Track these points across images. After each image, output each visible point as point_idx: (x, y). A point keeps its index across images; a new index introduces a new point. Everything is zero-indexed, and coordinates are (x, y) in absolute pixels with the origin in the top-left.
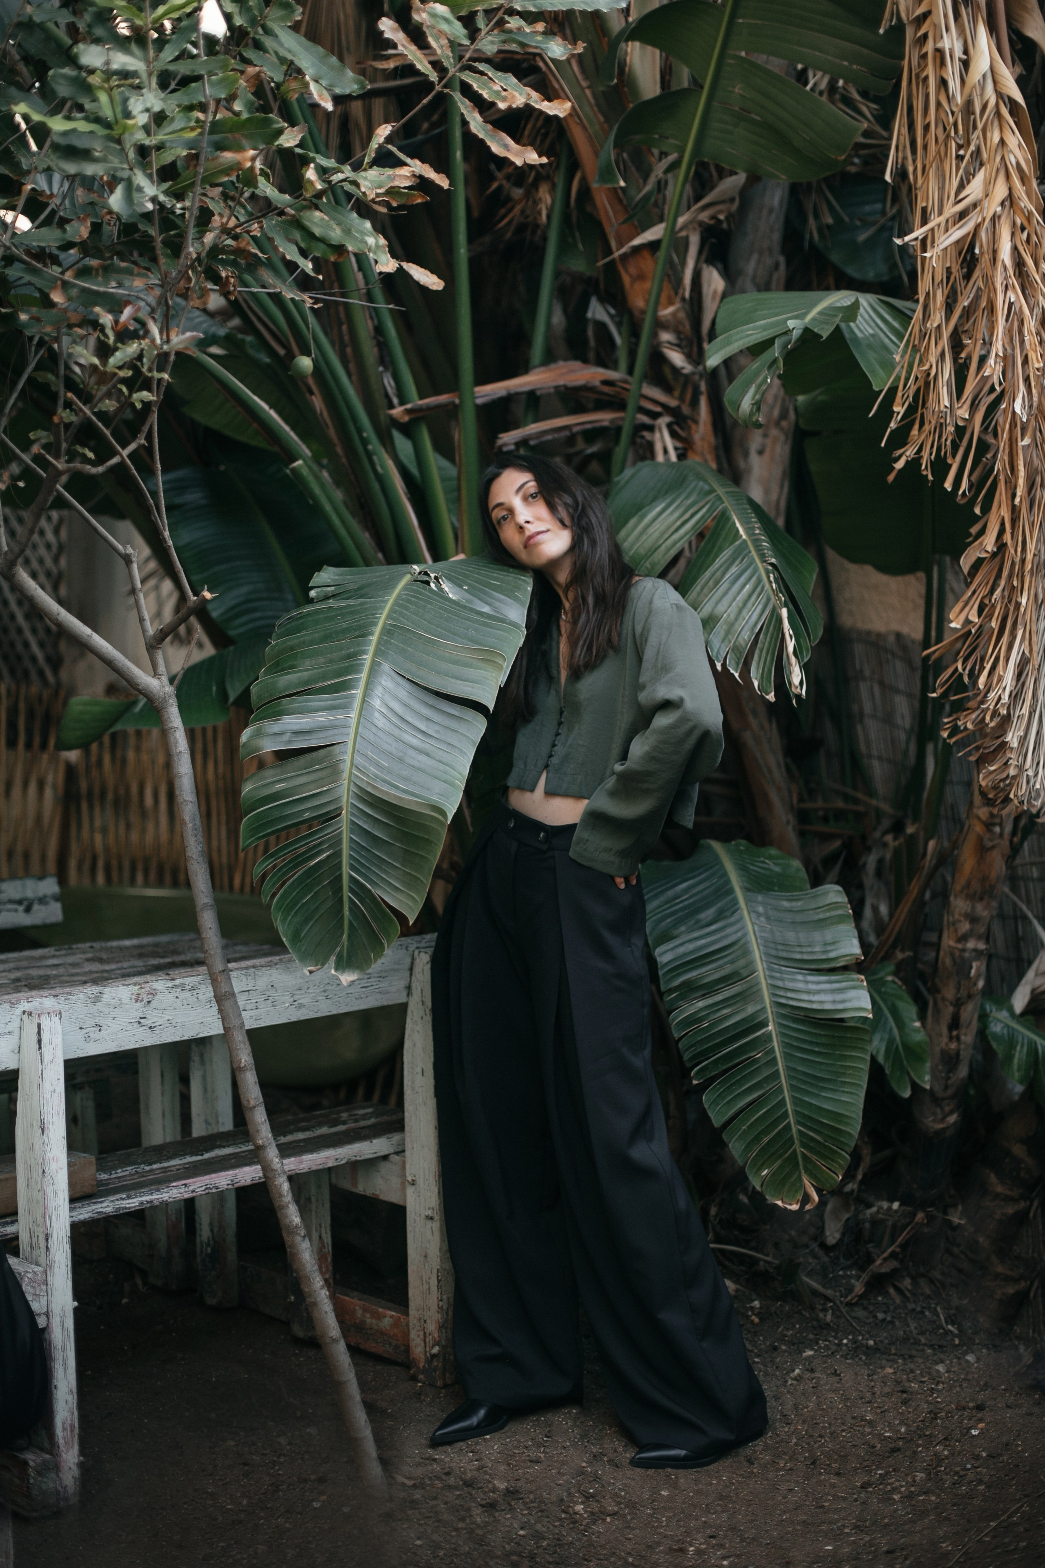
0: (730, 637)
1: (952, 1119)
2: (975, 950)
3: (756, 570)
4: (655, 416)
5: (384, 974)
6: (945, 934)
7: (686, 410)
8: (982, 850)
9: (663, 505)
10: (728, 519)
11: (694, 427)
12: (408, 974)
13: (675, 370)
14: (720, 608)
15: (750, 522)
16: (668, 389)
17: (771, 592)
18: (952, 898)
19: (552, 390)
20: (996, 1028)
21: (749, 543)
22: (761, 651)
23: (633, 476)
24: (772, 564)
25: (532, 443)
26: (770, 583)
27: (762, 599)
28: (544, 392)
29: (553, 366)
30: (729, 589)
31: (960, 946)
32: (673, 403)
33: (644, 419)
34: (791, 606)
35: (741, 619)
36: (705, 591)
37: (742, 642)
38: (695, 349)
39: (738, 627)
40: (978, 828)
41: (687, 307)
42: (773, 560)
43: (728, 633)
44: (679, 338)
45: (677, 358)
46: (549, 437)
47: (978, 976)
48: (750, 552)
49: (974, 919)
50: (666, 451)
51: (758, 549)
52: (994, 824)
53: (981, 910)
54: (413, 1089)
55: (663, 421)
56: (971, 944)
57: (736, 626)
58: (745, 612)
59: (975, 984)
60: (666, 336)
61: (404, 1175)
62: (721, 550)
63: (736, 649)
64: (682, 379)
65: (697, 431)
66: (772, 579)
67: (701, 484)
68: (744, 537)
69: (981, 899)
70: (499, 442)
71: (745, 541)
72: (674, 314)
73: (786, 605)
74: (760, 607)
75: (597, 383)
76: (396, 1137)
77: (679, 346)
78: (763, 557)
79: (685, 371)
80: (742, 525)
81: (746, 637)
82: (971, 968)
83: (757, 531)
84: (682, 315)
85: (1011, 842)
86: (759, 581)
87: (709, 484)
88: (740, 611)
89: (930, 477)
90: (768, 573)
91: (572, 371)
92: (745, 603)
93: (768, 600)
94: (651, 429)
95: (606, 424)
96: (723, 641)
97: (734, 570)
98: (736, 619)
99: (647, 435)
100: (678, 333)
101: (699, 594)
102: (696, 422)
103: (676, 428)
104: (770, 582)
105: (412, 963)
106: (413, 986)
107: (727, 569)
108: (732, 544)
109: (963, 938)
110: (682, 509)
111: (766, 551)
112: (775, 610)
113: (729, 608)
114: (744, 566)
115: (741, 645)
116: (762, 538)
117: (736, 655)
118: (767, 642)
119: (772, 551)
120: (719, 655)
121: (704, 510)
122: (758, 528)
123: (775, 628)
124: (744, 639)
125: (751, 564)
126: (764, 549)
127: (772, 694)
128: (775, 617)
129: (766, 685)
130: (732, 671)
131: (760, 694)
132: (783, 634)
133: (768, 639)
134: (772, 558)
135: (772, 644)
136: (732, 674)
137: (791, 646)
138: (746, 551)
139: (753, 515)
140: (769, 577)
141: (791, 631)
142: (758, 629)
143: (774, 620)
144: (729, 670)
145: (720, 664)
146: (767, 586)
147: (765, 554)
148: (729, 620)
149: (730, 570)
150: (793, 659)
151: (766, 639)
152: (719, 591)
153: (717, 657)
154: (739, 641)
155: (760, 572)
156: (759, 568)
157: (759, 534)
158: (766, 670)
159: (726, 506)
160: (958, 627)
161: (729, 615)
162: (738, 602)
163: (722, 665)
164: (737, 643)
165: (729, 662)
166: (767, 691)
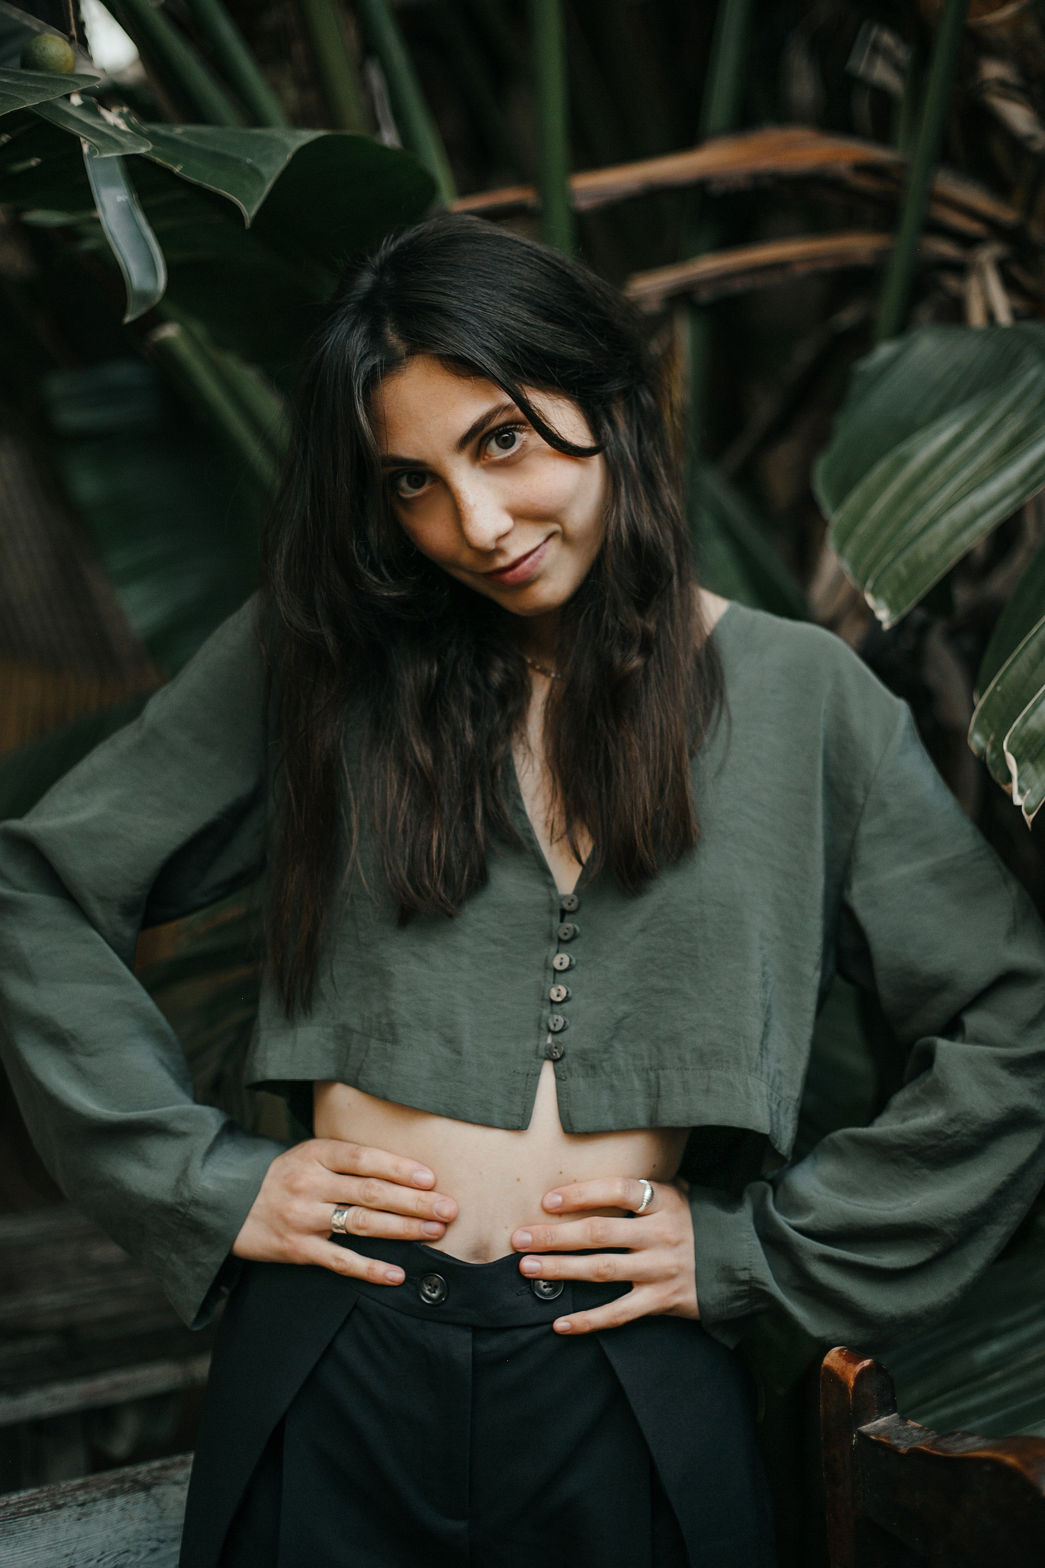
4: (967, 242)
7: (1036, 231)
9: (960, 425)
13: (1016, 143)
16: (999, 186)
19: (747, 184)
23: (894, 358)
25: (704, 295)
29: (753, 135)
32: (1008, 215)
33: (946, 249)
44: (1023, 77)
45: (1018, 116)
50: (989, 310)
55: (987, 256)
60: (995, 71)
70: (629, 293)
75: (844, 170)
77: (1021, 94)
91: (794, 146)
94: (961, 269)
95: (862, 259)
99: (951, 283)
100: (1022, 65)
103: (1015, 270)
110: (1003, 438)
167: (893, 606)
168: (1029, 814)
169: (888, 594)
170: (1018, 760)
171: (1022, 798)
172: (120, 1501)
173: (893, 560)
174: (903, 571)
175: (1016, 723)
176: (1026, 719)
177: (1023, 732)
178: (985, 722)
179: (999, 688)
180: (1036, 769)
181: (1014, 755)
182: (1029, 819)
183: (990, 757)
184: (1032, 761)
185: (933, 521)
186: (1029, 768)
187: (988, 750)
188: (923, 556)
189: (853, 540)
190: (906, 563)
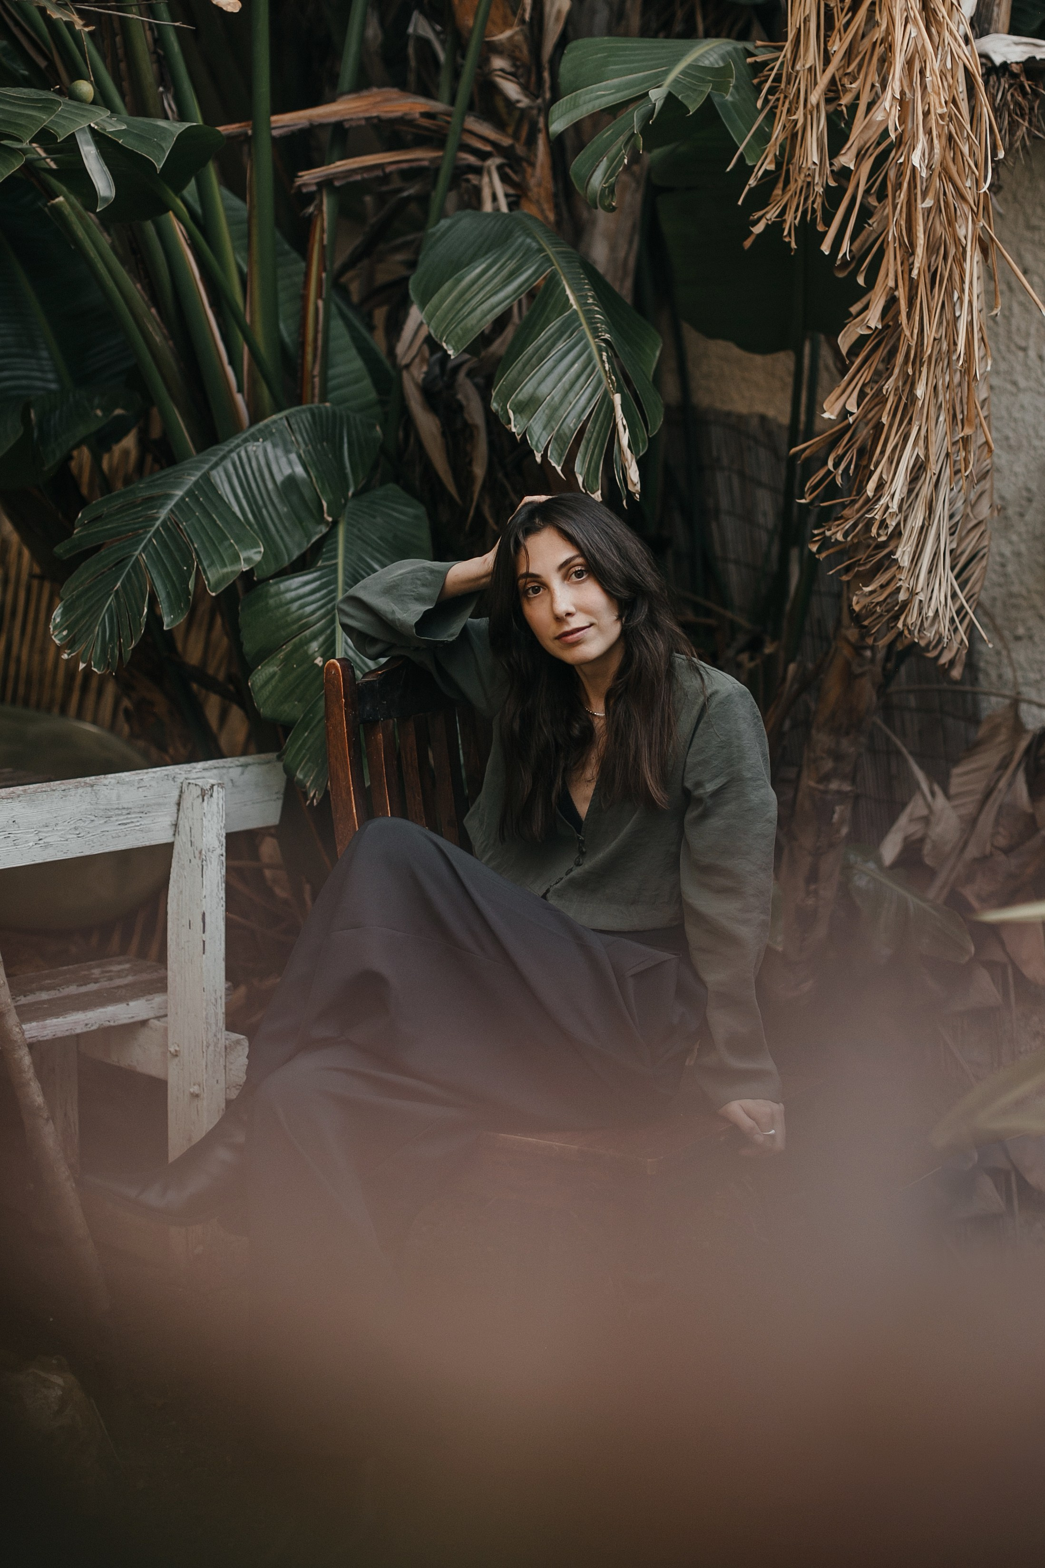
0: (553, 423)
2: (839, 792)
3: (586, 347)
4: (483, 156)
5: (146, 809)
6: (805, 773)
7: (520, 150)
8: (850, 678)
9: (483, 266)
10: (558, 283)
11: (529, 170)
12: (175, 809)
13: (510, 104)
15: (582, 290)
16: (500, 125)
17: (603, 374)
18: (814, 732)
19: (363, 122)
20: (861, 882)
21: (581, 314)
22: (588, 442)
23: (450, 228)
24: (605, 341)
25: (337, 184)
26: (603, 364)
27: (593, 381)
28: (354, 124)
29: (365, 93)
30: (554, 367)
31: (821, 787)
32: (506, 142)
33: (471, 159)
34: (626, 391)
35: (566, 403)
36: (527, 368)
37: (567, 431)
38: (533, 79)
39: (562, 413)
40: (847, 652)
41: (525, 27)
42: (607, 336)
43: (550, 418)
44: (514, 65)
45: (511, 89)
46: (358, 177)
47: (842, 822)
48: (581, 325)
49: (838, 757)
50: (494, 198)
51: (591, 321)
52: (865, 648)
53: (846, 746)
54: (178, 944)
55: (493, 163)
56: (834, 785)
57: (561, 411)
58: (571, 395)
59: (838, 831)
60: (498, 63)
61: (166, 1045)
62: (548, 321)
63: (559, 438)
64: (517, 114)
65: (533, 176)
66: (605, 358)
67: (529, 240)
68: (575, 307)
69: (847, 733)
70: (299, 182)
71: (575, 312)
72: (510, 38)
73: (619, 390)
74: (590, 390)
75: (417, 116)
76: (158, 999)
77: (513, 75)
78: (595, 332)
79: (520, 105)
80: (573, 291)
81: (571, 423)
82: (834, 812)
83: (590, 301)
84: (519, 38)
85: (884, 668)
86: (590, 359)
87: (538, 242)
88: (567, 393)
89: (793, 245)
90: (600, 349)
91: (387, 100)
92: (573, 384)
93: (600, 382)
94: (478, 171)
95: (426, 163)
96: (544, 428)
97: (561, 346)
98: (561, 402)
99: (473, 178)
100: (513, 59)
101: (520, 373)
102: (532, 165)
103: (508, 170)
104: (603, 362)
105: (180, 796)
106: (181, 822)
107: (553, 345)
108: (560, 314)
109: (825, 778)
110: (505, 272)
111: (599, 325)
112: (606, 394)
113: (553, 389)
114: (573, 341)
115: (565, 434)
116: (596, 308)
117: (559, 445)
118: (595, 434)
119: (606, 325)
120: (539, 445)
121: (530, 272)
122: (592, 297)
123: (605, 415)
124: (569, 427)
125: (581, 339)
126: (597, 323)
127: (599, 492)
128: (606, 403)
129: (592, 482)
130: (554, 464)
131: (584, 491)
132: (615, 425)
133: (597, 428)
134: (605, 333)
135: (601, 435)
136: (554, 467)
137: (624, 438)
138: (577, 324)
139: (586, 281)
140: (601, 356)
141: (625, 422)
142: (585, 418)
143: (605, 406)
144: (550, 463)
145: (540, 455)
146: (599, 366)
147: (598, 328)
148: (552, 403)
149: (557, 345)
150: (628, 453)
151: (594, 428)
152: (542, 369)
153: (537, 446)
154: (563, 430)
155: (592, 349)
156: (590, 344)
157: (593, 304)
158: (593, 464)
159: (556, 269)
160: (833, 417)
161: (553, 398)
162: (564, 383)
163: (542, 456)
164: (561, 431)
165: (551, 453)
166: (592, 488)
167: (456, 349)
168: (518, 435)
169: (454, 344)
170: (514, 412)
171: (515, 429)
172: (80, 791)
173: (455, 328)
174: (460, 332)
175: (513, 396)
176: (517, 394)
177: (516, 401)
178: (499, 398)
179: (505, 383)
180: (522, 417)
181: (512, 409)
182: (518, 437)
183: (500, 413)
184: (520, 413)
185: (473, 310)
186: (519, 416)
187: (500, 410)
188: (469, 325)
189: (435, 319)
190: (461, 329)
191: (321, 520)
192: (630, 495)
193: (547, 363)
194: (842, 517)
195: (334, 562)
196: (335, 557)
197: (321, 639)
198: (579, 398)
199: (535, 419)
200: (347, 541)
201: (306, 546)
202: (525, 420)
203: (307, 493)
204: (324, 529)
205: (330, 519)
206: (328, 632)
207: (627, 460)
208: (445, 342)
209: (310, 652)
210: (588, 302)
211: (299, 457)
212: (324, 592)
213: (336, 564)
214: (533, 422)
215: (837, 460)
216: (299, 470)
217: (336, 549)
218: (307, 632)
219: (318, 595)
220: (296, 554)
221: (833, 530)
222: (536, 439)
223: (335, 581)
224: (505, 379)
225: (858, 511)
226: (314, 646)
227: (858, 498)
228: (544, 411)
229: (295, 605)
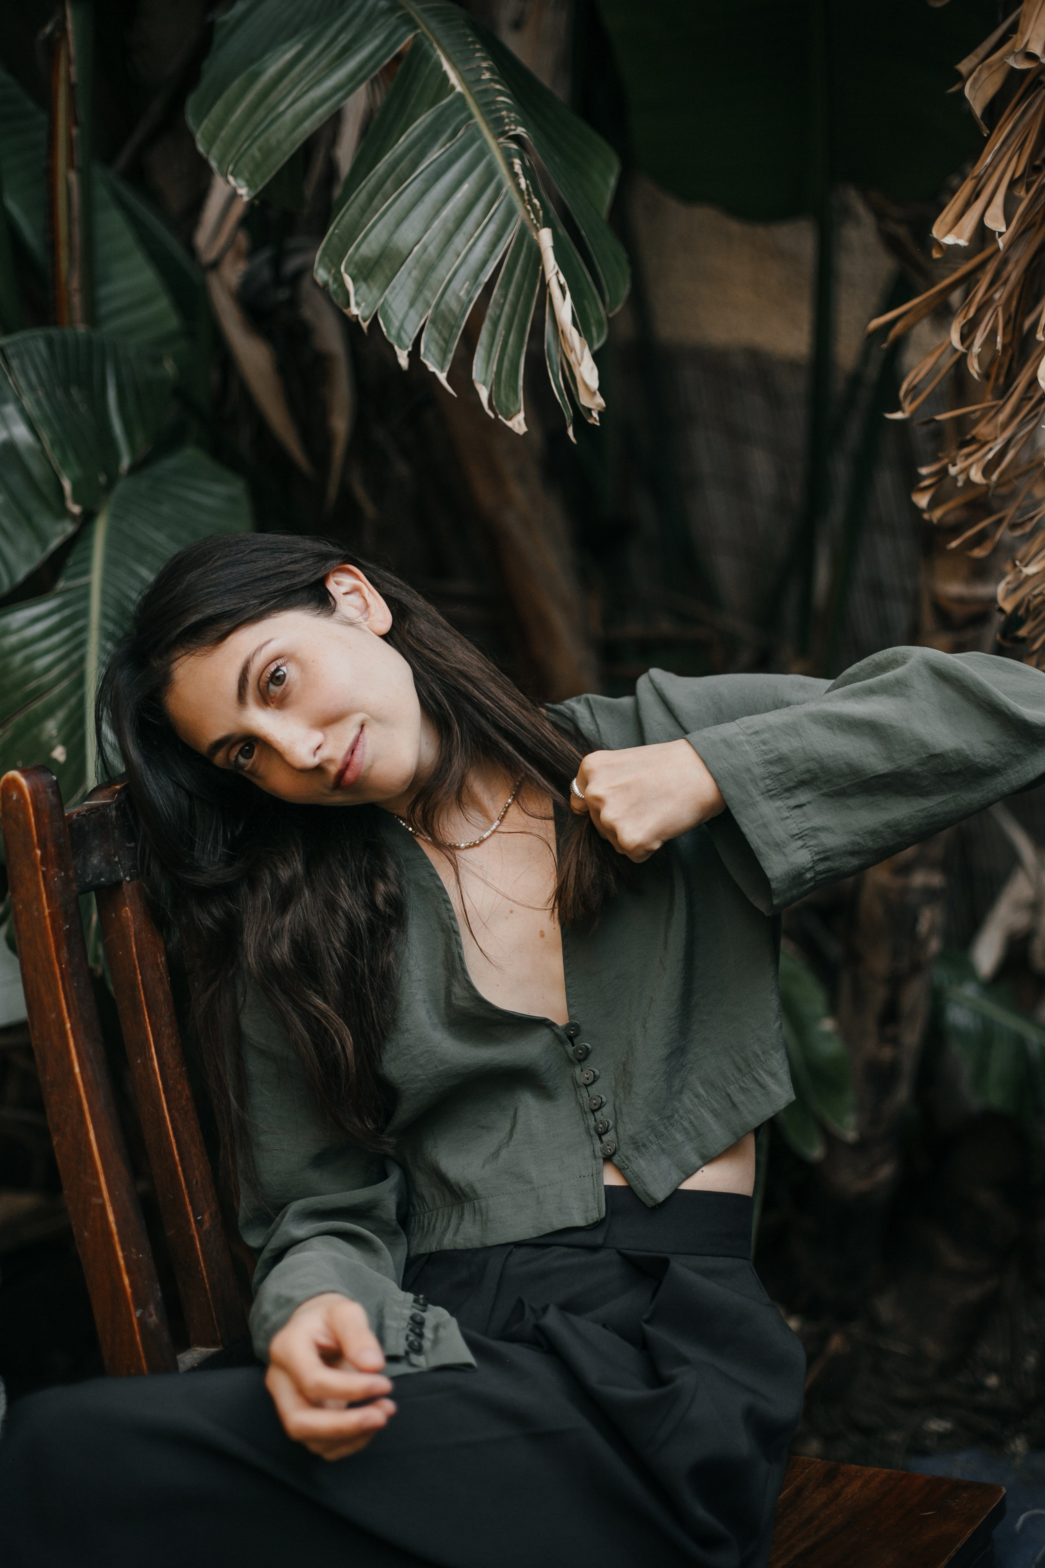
0: (427, 294)
1: (886, 1172)
2: (925, 889)
3: (483, 152)
9: (298, 47)
10: (427, 56)
14: (407, 234)
15: (470, 60)
17: (516, 197)
20: (958, 1019)
21: (470, 101)
22: (495, 324)
24: (517, 139)
26: (514, 180)
27: (499, 210)
30: (424, 193)
31: (899, 884)
34: (562, 231)
35: (449, 254)
36: (376, 202)
37: (454, 305)
39: (443, 272)
42: (520, 130)
43: (421, 285)
48: (471, 116)
51: (489, 109)
56: (920, 879)
57: (441, 270)
58: (459, 240)
59: (926, 946)
62: (413, 119)
63: (441, 319)
66: (518, 168)
68: (459, 89)
71: (460, 96)
73: (547, 223)
74: (492, 228)
78: (497, 126)
80: (454, 66)
81: (461, 292)
82: (918, 919)
83: (487, 76)
86: (491, 173)
88: (449, 238)
90: (507, 155)
92: (460, 221)
93: (511, 213)
96: (412, 305)
97: (435, 154)
98: (441, 253)
101: (363, 211)
104: (515, 176)
107: (422, 155)
108: (433, 103)
111: (504, 113)
112: (523, 233)
113: (425, 231)
114: (457, 144)
115: (451, 310)
116: (498, 87)
117: (440, 333)
118: (507, 308)
119: (517, 113)
120: (403, 335)
121: (376, 42)
122: (487, 69)
123: (524, 272)
124: (458, 298)
125: (472, 140)
126: (500, 110)
127: (521, 416)
128: (524, 250)
129: (507, 397)
130: (432, 368)
131: (492, 415)
132: (545, 286)
133: (510, 296)
134: (516, 126)
135: (519, 307)
136: (434, 374)
137: (564, 309)
138: (463, 116)
139: (478, 46)
140: (511, 166)
141: (563, 280)
142: (486, 280)
143: (523, 255)
144: (424, 366)
145: (406, 353)
146: (508, 184)
147: (502, 118)
148: (425, 256)
149: (429, 155)
150: (574, 336)
151: (505, 297)
152: (403, 197)
153: (399, 338)
154: (447, 304)
155: (493, 157)
156: (489, 148)
157: (491, 80)
158: (506, 364)
159: (423, 34)
160: (963, 242)
161: (425, 249)
162: (445, 220)
163: (410, 355)
164: (443, 306)
165: (426, 348)
166: (508, 409)
167: (250, 184)
168: (365, 321)
169: (247, 175)
170: (354, 280)
171: (358, 310)
173: (249, 147)
174: (258, 155)
175: (350, 252)
176: (358, 247)
177: (357, 257)
178: (327, 259)
179: (337, 231)
180: (368, 286)
181: (350, 276)
182: (365, 325)
183: (332, 284)
184: (365, 280)
185: (280, 115)
186: (363, 287)
187: (330, 281)
188: (273, 142)
189: (218, 143)
190: (260, 149)
191: (63, 513)
192: (580, 414)
193: (411, 187)
194: (973, 440)
195: (82, 581)
196: (87, 572)
197: (61, 714)
198: (474, 244)
199: (394, 288)
200: (110, 543)
201: (39, 556)
202: (375, 292)
203: (36, 468)
204: (69, 528)
205: (76, 509)
206: (73, 701)
207: (572, 350)
208: (232, 174)
209: (44, 737)
210: (483, 77)
211: (22, 411)
212: (65, 633)
213: (87, 586)
214: (391, 293)
215: (965, 331)
216: (21, 432)
217: (88, 559)
218: (38, 705)
219: (56, 638)
220: (22, 571)
221: (960, 465)
222: (396, 323)
223: (84, 613)
224: (338, 223)
225: (1004, 426)
226: (51, 727)
227: (1001, 402)
228: (409, 274)
229: (18, 658)
